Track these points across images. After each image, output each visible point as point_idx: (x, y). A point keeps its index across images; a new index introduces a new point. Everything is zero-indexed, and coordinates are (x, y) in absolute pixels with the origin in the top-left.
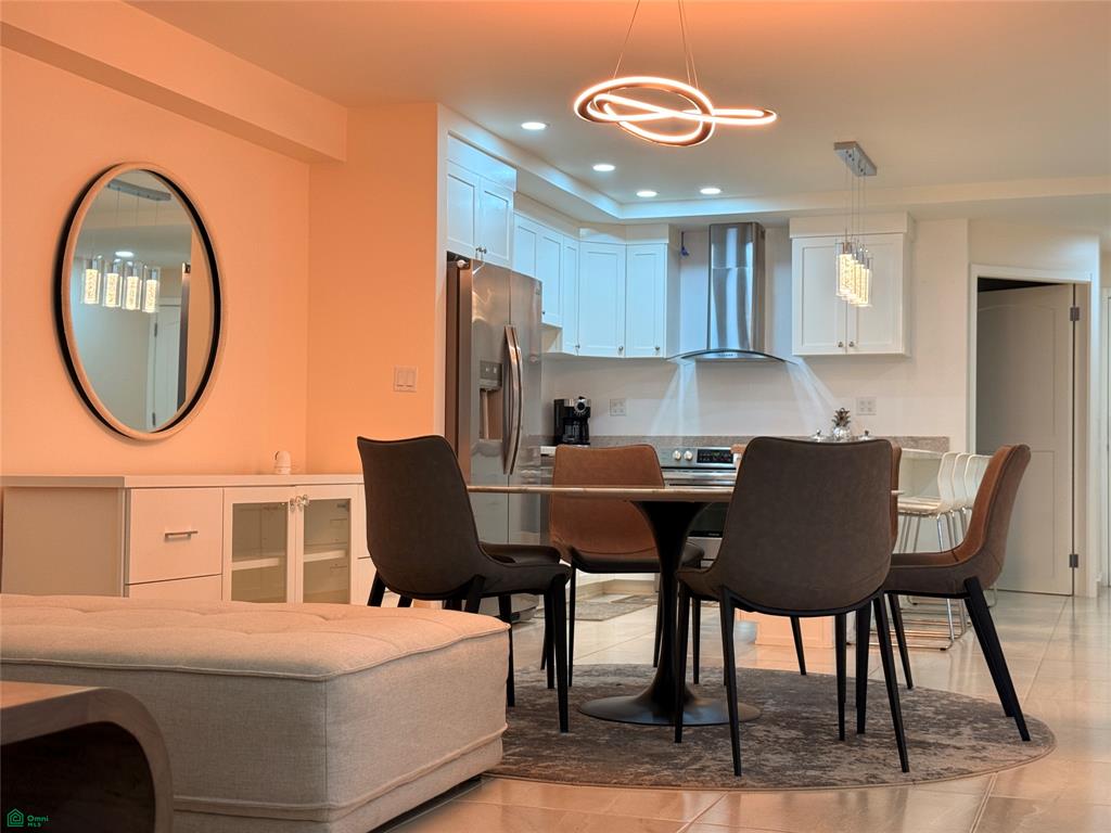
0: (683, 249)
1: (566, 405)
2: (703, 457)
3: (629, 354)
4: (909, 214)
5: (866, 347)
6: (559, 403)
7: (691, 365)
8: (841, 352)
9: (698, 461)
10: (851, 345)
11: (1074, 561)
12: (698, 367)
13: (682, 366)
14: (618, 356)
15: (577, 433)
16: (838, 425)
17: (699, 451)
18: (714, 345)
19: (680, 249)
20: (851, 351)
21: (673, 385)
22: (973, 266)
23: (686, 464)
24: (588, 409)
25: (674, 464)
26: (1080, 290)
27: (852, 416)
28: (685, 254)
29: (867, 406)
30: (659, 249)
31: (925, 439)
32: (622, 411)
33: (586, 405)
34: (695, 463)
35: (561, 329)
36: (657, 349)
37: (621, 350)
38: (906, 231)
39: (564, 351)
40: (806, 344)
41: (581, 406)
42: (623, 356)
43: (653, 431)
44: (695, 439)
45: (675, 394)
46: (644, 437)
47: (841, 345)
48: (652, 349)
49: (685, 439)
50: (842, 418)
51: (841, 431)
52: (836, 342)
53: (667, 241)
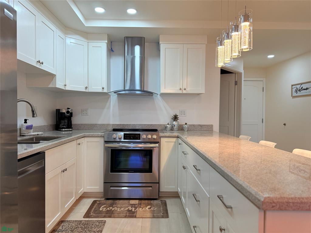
0: (112, 49)
1: (61, 111)
2: (126, 137)
3: (90, 90)
6: (58, 111)
7: (116, 96)
8: (180, 92)
10: (185, 89)
12: (118, 97)
13: (112, 96)
14: (85, 91)
15: (66, 124)
16: (174, 120)
18: (127, 88)
20: (184, 92)
21: (108, 104)
23: (118, 140)
24: (71, 113)
25: (113, 140)
26: (237, 75)
27: (179, 117)
28: (112, 51)
29: (183, 113)
30: (103, 45)
31: (204, 125)
32: (86, 114)
33: (70, 112)
34: (123, 140)
35: (55, 75)
36: (103, 88)
37: (86, 88)
39: (57, 86)
40: (166, 88)
41: (68, 112)
42: (87, 91)
43: (100, 122)
44: (118, 125)
45: (109, 108)
46: (96, 124)
47: (181, 89)
48: (101, 88)
49: (113, 125)
50: (176, 118)
51: (175, 123)
52: (179, 88)
53: (106, 41)
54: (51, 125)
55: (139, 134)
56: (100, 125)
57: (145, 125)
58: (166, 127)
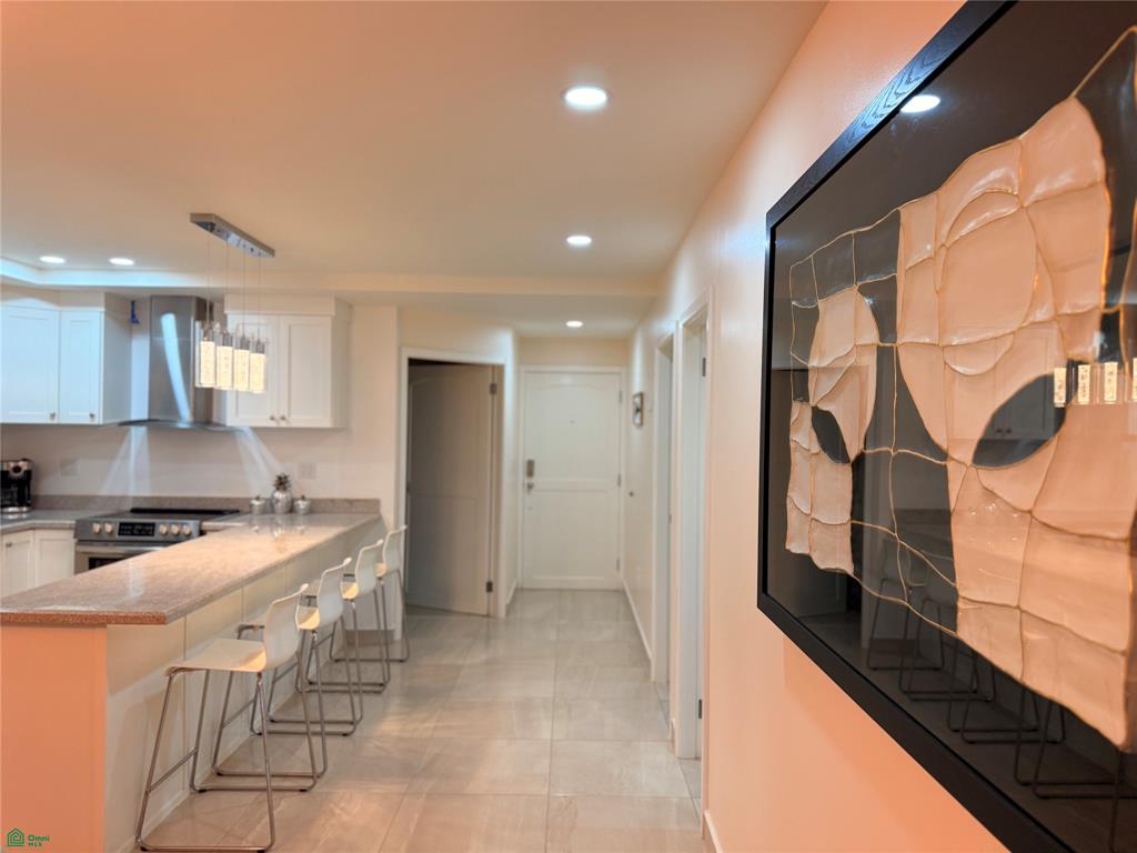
0: (133, 316)
1: (4, 468)
2: (125, 530)
3: (64, 420)
4: (336, 298)
5: (298, 420)
8: (272, 424)
9: (119, 534)
10: (283, 418)
11: (490, 587)
13: (132, 430)
14: (50, 422)
16: (278, 489)
17: (121, 524)
19: (129, 316)
20: (283, 424)
21: (125, 445)
22: (403, 347)
23: (107, 538)
25: (93, 538)
26: (498, 370)
27: (294, 479)
28: (136, 322)
29: (308, 471)
31: (358, 500)
33: (25, 469)
34: (117, 537)
36: (92, 416)
37: (51, 415)
38: (333, 313)
40: (241, 416)
42: (57, 423)
43: (105, 491)
44: (146, 499)
45: (127, 456)
47: (272, 418)
48: (88, 414)
49: (136, 498)
50: (282, 483)
51: (279, 495)
52: (269, 415)
53: (103, 309)
55: (153, 525)
56: (103, 498)
57: (212, 499)
58: (251, 506)
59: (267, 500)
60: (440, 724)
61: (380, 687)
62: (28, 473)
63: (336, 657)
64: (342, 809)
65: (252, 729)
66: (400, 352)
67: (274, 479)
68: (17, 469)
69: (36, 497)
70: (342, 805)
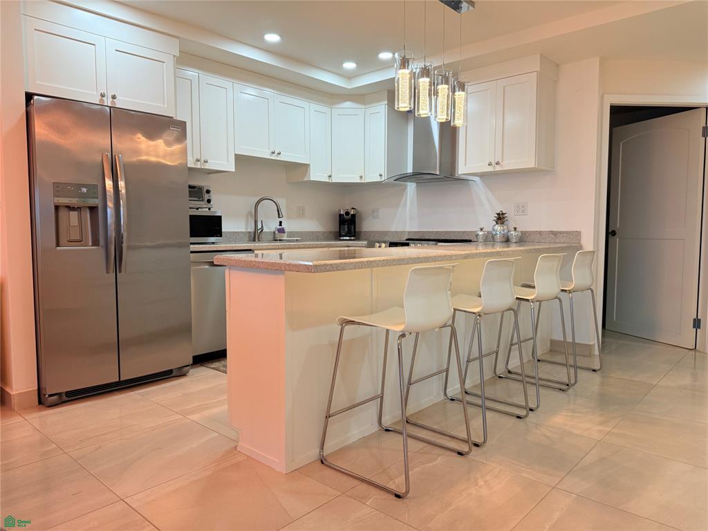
1: (340, 213)
4: (541, 55)
5: (509, 165)
7: (413, 185)
8: (490, 169)
10: (498, 163)
11: (697, 324)
13: (408, 187)
14: (359, 181)
16: (497, 223)
17: (390, 243)
20: (498, 168)
21: (404, 198)
22: (605, 95)
27: (510, 215)
29: (521, 209)
30: (382, 108)
31: (561, 233)
32: (377, 216)
33: (352, 213)
35: (309, 165)
36: (381, 175)
37: (360, 177)
38: (538, 70)
39: (312, 179)
40: (467, 166)
42: (363, 181)
43: (393, 228)
45: (405, 204)
46: (388, 232)
47: (490, 164)
48: (378, 176)
49: (409, 232)
50: (501, 218)
51: (498, 228)
52: (488, 162)
53: (386, 102)
54: (330, 232)
55: (408, 244)
57: (454, 232)
58: (477, 235)
59: (488, 232)
60: (615, 431)
61: (565, 387)
62: (354, 216)
63: (539, 358)
64: (485, 482)
65: (445, 394)
66: (602, 97)
67: (493, 216)
68: (347, 213)
69: (360, 232)
70: (488, 478)
